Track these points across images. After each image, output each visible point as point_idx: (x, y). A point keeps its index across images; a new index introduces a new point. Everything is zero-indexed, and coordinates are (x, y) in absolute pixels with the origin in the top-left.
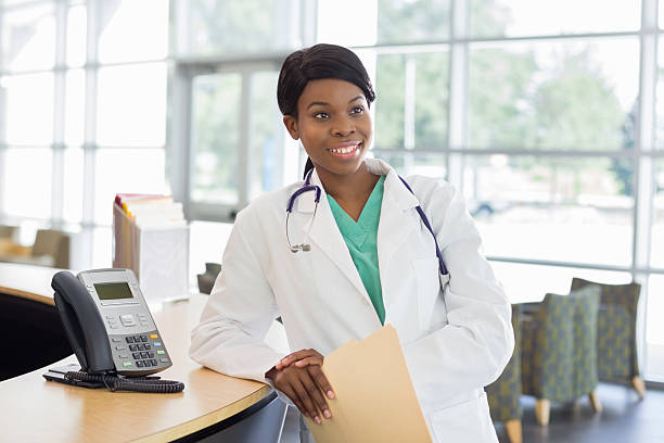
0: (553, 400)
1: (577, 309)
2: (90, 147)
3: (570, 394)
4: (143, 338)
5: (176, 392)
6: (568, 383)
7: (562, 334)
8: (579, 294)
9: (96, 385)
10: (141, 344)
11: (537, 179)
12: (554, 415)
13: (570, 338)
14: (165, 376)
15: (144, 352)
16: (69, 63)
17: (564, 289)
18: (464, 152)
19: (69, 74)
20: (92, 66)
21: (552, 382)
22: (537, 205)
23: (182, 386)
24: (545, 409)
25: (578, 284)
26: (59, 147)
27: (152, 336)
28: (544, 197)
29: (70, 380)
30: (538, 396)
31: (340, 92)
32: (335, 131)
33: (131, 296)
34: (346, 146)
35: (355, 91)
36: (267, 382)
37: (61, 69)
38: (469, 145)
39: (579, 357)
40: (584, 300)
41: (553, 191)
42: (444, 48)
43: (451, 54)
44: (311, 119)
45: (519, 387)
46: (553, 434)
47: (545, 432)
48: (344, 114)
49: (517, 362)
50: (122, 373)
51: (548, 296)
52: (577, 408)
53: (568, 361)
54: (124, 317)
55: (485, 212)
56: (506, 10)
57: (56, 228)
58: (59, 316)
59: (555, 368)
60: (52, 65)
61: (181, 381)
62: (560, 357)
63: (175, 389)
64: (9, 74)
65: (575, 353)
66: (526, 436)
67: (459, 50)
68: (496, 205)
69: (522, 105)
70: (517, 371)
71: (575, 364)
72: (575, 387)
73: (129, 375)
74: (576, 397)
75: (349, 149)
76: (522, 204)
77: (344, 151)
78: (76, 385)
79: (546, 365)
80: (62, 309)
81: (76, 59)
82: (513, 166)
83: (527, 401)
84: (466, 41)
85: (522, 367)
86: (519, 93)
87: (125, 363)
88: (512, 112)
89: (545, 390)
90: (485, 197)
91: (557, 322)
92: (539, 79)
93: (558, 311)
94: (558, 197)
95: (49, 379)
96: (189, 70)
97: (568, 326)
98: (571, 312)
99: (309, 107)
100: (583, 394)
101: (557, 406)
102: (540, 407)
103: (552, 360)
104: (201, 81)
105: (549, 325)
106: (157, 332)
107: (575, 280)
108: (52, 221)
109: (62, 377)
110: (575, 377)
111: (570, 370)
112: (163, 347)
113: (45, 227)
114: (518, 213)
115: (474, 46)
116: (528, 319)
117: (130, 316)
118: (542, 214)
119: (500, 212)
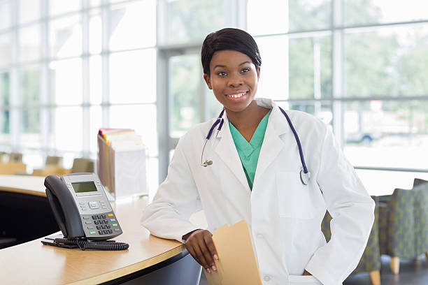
0: (402, 257)
1: (416, 198)
2: (106, 105)
3: (413, 253)
4: (103, 216)
5: (123, 249)
6: (411, 245)
7: (406, 214)
8: (417, 189)
9: (74, 246)
10: (102, 220)
11: (402, 118)
12: (402, 267)
13: (411, 217)
14: (118, 240)
15: (104, 225)
16: (91, 51)
17: (408, 186)
18: (343, 100)
19: (91, 58)
20: (106, 53)
21: (401, 246)
22: (401, 134)
23: (128, 246)
24: (396, 263)
25: (418, 182)
26: (86, 105)
27: (110, 215)
28: (405, 129)
29: (57, 244)
30: (391, 255)
31: (234, 58)
32: (229, 83)
33: (96, 190)
34: (237, 94)
35: (244, 58)
36: (183, 242)
37: (86, 55)
38: (346, 95)
39: (418, 229)
40: (420, 192)
41: (411, 126)
42: (328, 33)
43: (332, 37)
44: (217, 76)
45: (377, 249)
46: (402, 280)
47: (397, 278)
48: (236, 73)
49: (376, 234)
50: (90, 238)
51: (396, 191)
52: (419, 263)
53: (411, 232)
54: (90, 203)
55: (367, 140)
56: (378, 9)
57: (86, 157)
58: (49, 204)
59: (402, 236)
60: (80, 53)
61: (127, 243)
62: (405, 230)
63: (123, 247)
64: (56, 59)
65: (415, 226)
66: (382, 280)
67: (337, 34)
68: (374, 136)
69: (390, 70)
70: (376, 239)
71: (416, 235)
72: (416, 249)
73: (94, 240)
74: (417, 255)
75: (239, 96)
76: (391, 134)
77: (236, 96)
78: (61, 246)
79: (396, 236)
80: (50, 199)
81: (95, 49)
82: (385, 109)
83: (385, 258)
84: (342, 28)
85: (380, 236)
86: (387, 63)
87: (92, 232)
88: (383, 75)
89: (396, 251)
90: (367, 130)
91: (403, 206)
92: (400, 52)
93: (403, 200)
94: (415, 129)
95: (45, 244)
96: (166, 53)
97: (410, 210)
98: (412, 200)
99: (214, 69)
100: (421, 253)
101: (405, 261)
102: (393, 262)
103: (400, 232)
104: (175, 60)
105: (398, 209)
106: (112, 212)
107: (416, 180)
108: (83, 152)
109: (52, 242)
110: (416, 242)
111: (412, 238)
112: (116, 222)
113: (79, 157)
114: (388, 140)
115: (347, 31)
116: (383, 205)
117: (95, 203)
118: (405, 141)
119: (377, 139)
